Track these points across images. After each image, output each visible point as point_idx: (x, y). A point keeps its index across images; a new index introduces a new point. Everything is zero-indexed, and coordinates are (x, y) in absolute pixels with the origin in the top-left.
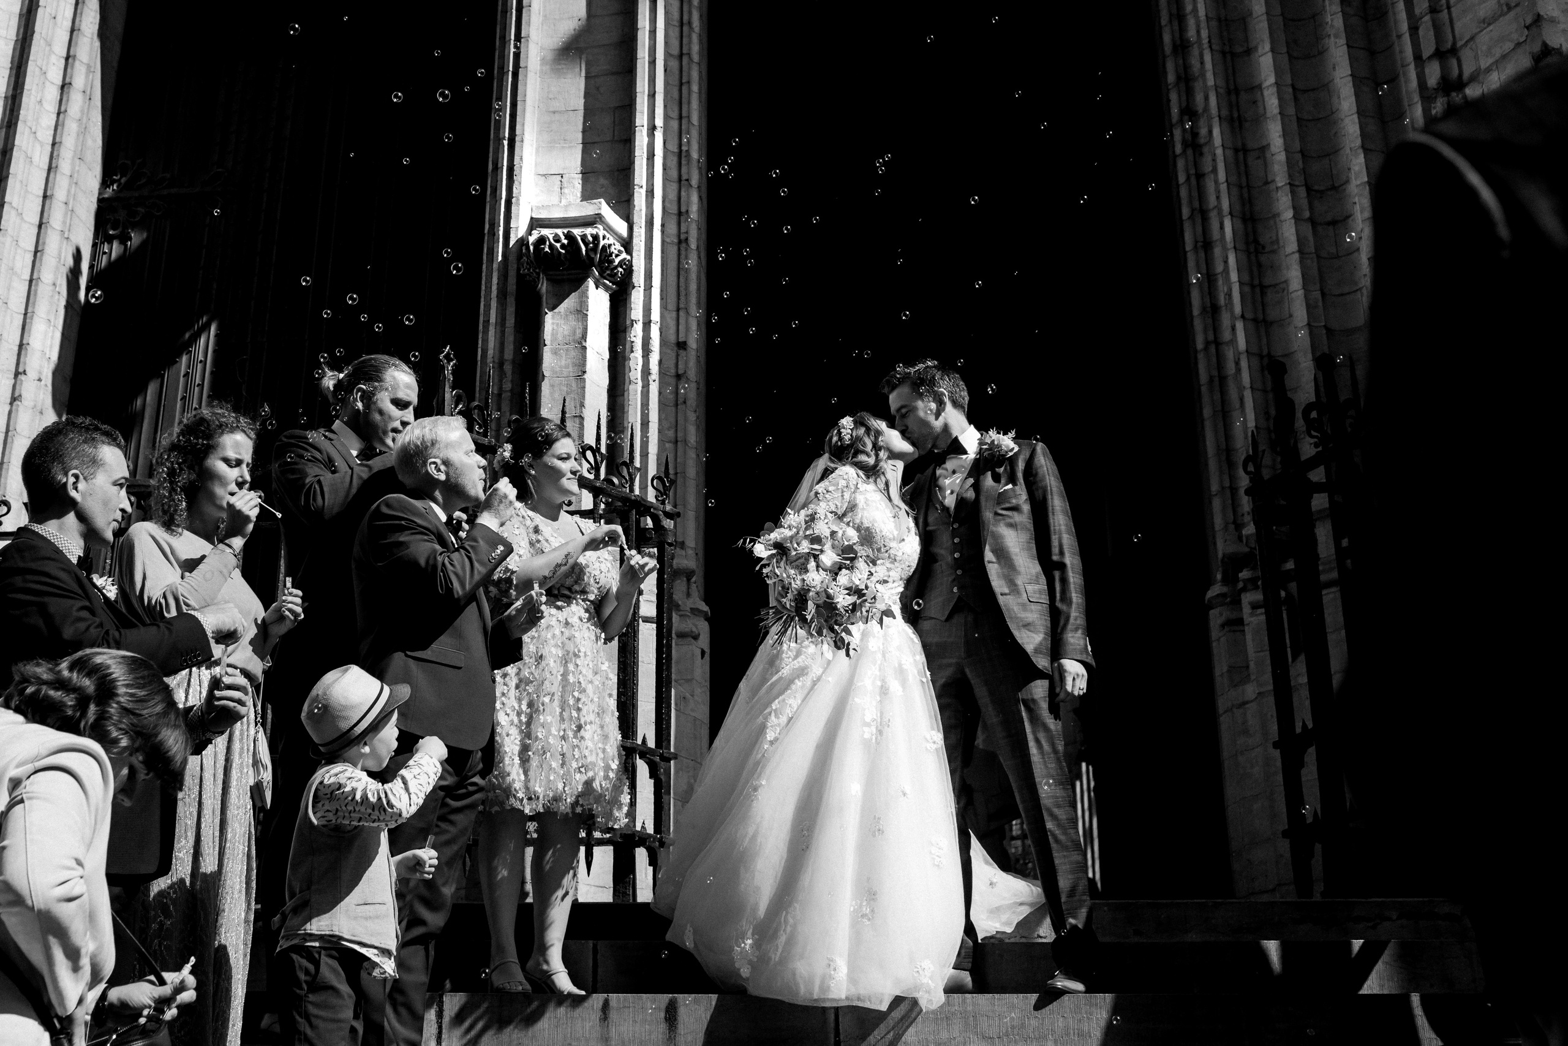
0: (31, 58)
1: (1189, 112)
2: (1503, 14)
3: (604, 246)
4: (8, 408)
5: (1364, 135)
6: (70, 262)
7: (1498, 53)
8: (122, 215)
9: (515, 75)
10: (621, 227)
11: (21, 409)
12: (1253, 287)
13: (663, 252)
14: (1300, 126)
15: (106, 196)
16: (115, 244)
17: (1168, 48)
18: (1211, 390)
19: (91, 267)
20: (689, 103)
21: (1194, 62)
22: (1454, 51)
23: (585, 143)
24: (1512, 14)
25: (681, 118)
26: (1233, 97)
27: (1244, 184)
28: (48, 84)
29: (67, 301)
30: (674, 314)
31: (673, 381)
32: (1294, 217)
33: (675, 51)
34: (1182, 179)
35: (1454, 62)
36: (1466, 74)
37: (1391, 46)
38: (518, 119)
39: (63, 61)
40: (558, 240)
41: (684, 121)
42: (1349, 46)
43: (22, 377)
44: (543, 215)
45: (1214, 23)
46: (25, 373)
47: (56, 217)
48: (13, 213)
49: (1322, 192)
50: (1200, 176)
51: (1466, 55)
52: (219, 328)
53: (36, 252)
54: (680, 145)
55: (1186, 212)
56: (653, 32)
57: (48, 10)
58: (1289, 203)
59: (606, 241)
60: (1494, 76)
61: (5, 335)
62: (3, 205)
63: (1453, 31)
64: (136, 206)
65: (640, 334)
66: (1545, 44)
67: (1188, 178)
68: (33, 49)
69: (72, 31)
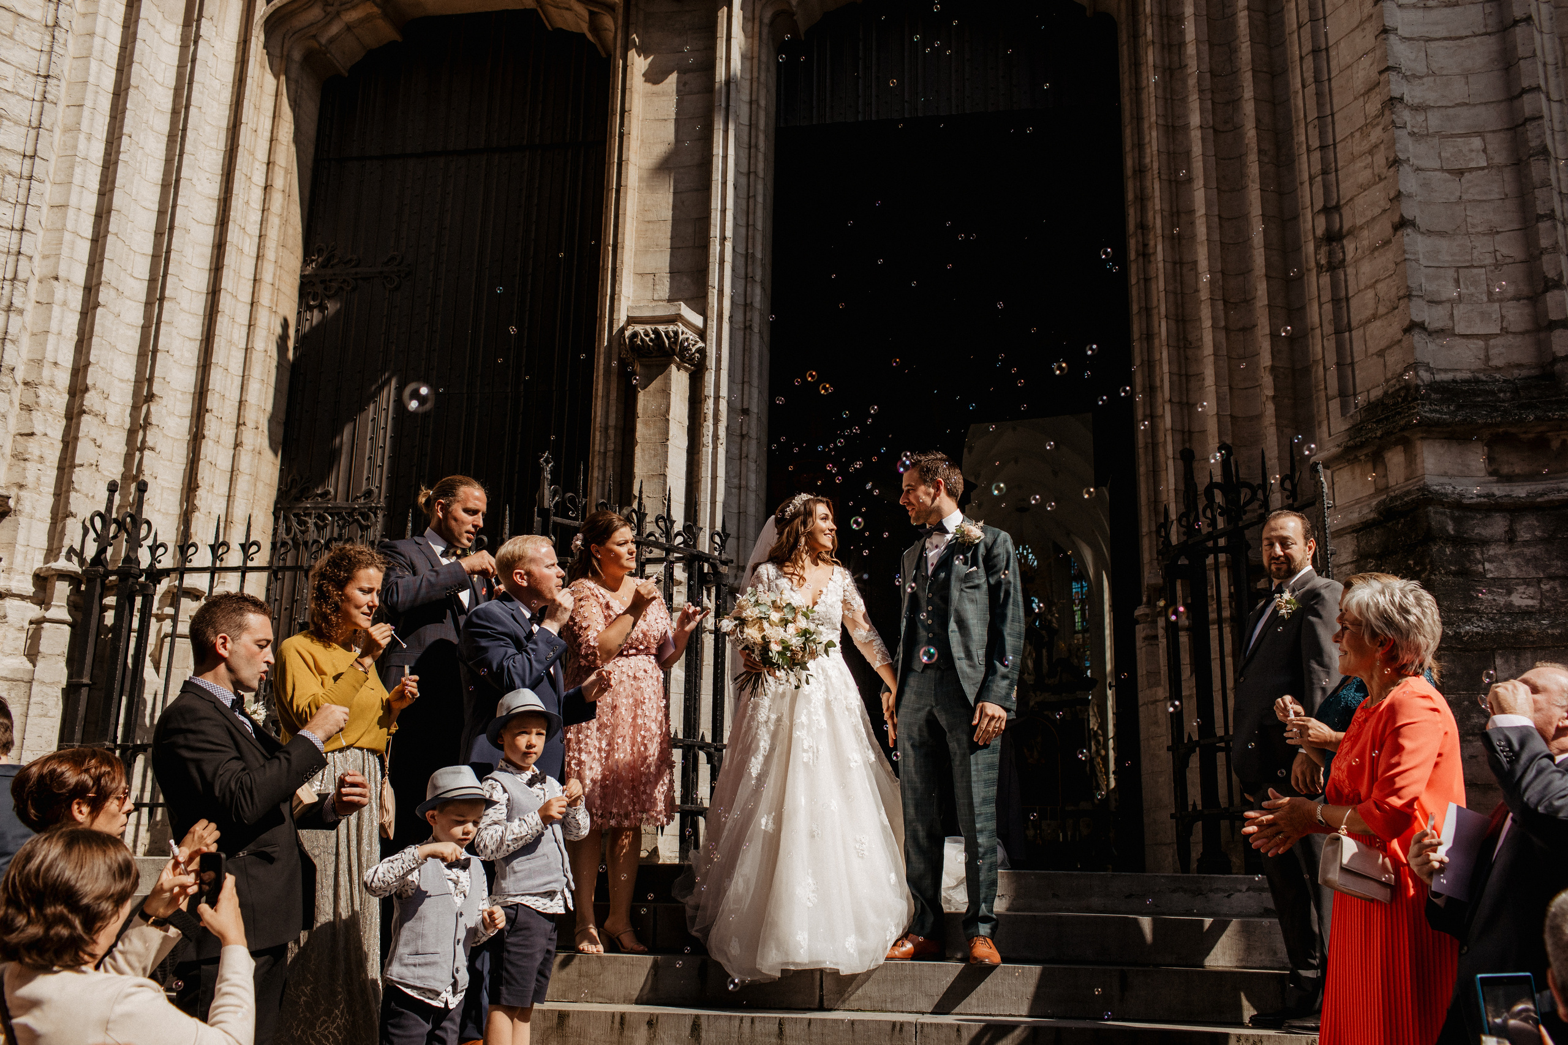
1: (1142, 227)
2: (1375, 184)
3: (683, 340)
4: (232, 452)
5: (1268, 265)
6: (279, 330)
7: (1369, 215)
8: (319, 288)
9: (618, 191)
10: (697, 320)
11: (243, 453)
12: (1180, 375)
13: (731, 338)
14: (1222, 249)
15: (307, 272)
16: (316, 312)
17: (1129, 172)
19: (297, 331)
20: (754, 213)
21: (1148, 184)
22: (1337, 208)
23: (673, 248)
24: (1382, 184)
25: (748, 225)
26: (1175, 219)
27: (1179, 292)
28: (252, 189)
29: (278, 362)
30: (740, 387)
31: (738, 439)
32: (1213, 326)
33: (744, 169)
34: (1133, 281)
35: (1337, 217)
36: (1345, 228)
37: (1295, 191)
38: (620, 229)
39: (265, 166)
40: (647, 335)
41: (751, 228)
42: (1261, 190)
43: (243, 428)
44: (636, 314)
45: (1164, 157)
46: (244, 424)
47: (265, 297)
48: (229, 297)
49: (1236, 305)
50: (1147, 280)
51: (1346, 212)
52: (398, 382)
53: (250, 326)
54: (747, 249)
55: (1135, 308)
58: (1209, 315)
59: (685, 336)
60: (1365, 233)
61: (227, 395)
62: (220, 291)
63: (1338, 191)
64: (330, 281)
65: (711, 406)
66: (1402, 216)
67: (1138, 282)
68: (239, 159)
69: (271, 141)
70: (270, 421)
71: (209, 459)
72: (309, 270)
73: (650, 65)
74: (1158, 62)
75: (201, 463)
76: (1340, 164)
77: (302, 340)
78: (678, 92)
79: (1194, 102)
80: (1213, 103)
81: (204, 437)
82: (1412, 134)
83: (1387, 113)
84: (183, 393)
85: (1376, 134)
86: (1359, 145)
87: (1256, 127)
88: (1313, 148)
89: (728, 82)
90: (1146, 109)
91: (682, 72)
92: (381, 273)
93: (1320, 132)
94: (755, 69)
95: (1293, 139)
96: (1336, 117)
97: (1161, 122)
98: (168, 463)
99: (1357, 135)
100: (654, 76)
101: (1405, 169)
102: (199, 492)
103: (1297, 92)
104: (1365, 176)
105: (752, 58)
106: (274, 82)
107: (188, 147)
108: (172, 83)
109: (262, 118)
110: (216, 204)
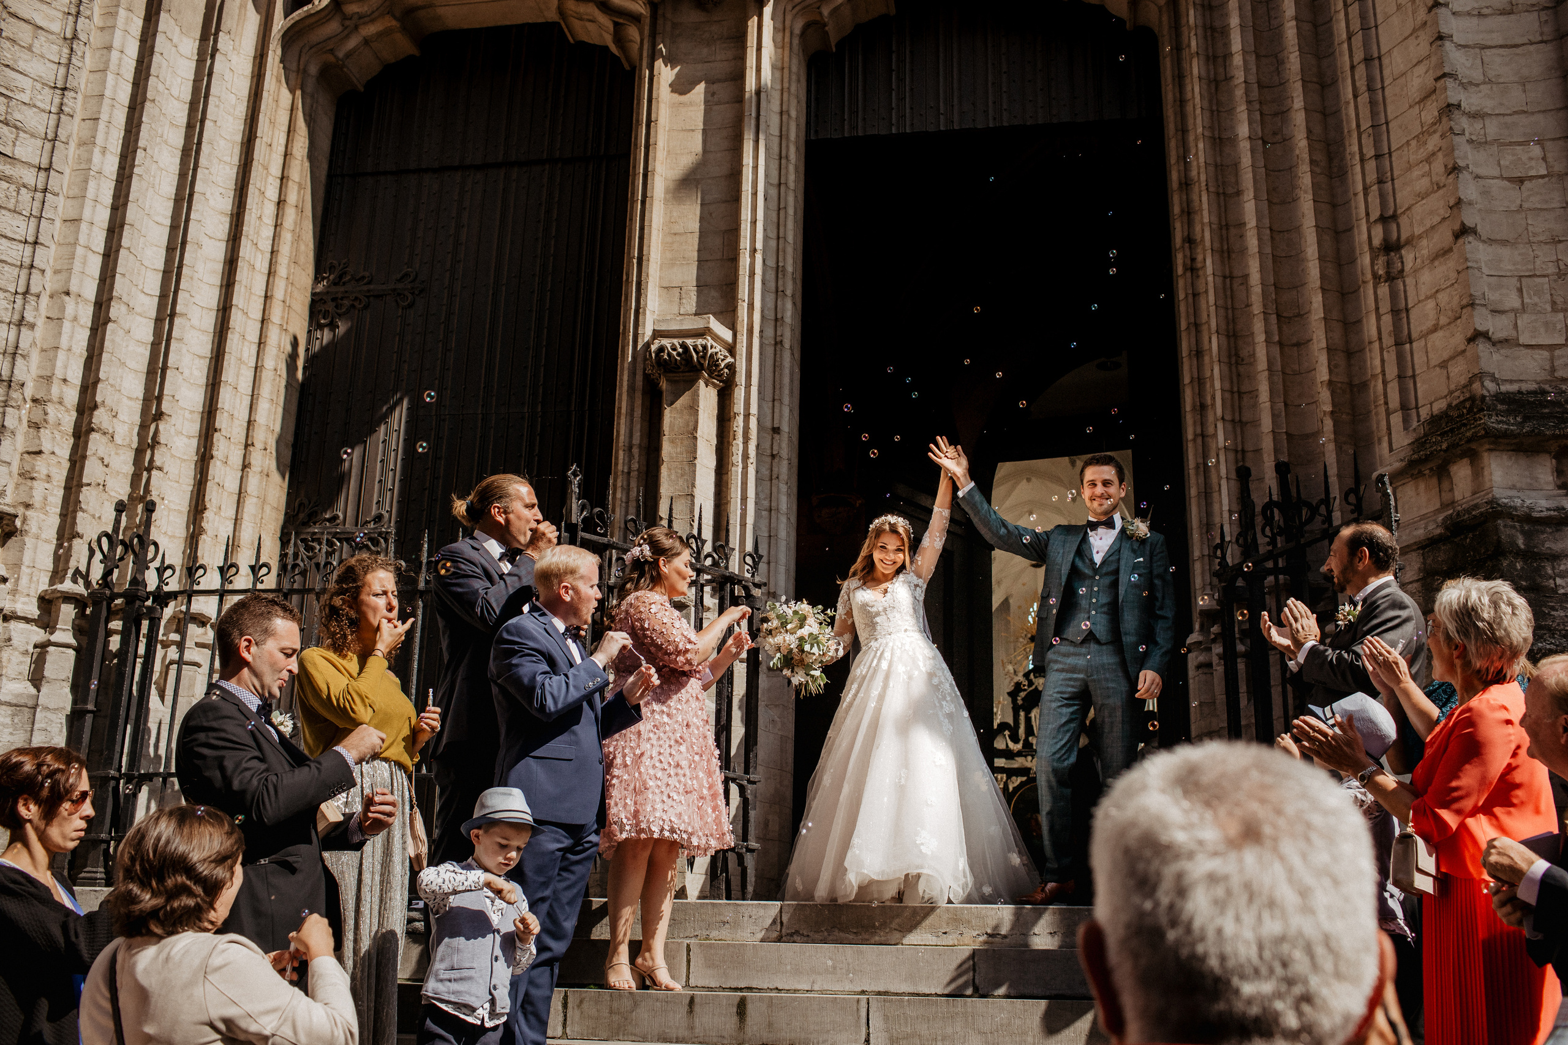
0: (251, 182)
1: (1190, 240)
2: (1433, 192)
3: (712, 355)
4: (240, 474)
5: (1323, 276)
6: (289, 348)
7: (1428, 224)
8: (330, 307)
9: (643, 202)
10: (727, 335)
11: (250, 475)
12: (1232, 392)
13: (761, 354)
14: (1274, 262)
15: (318, 290)
16: (326, 331)
17: (1175, 185)
18: (1197, 474)
19: (307, 350)
20: (785, 226)
21: (1195, 197)
22: (1394, 217)
23: (700, 261)
24: (1441, 192)
25: (778, 238)
26: (1224, 232)
27: (1230, 306)
28: (266, 202)
29: (288, 382)
30: (770, 404)
31: (769, 459)
32: (1266, 341)
33: (775, 180)
34: (1182, 296)
35: (1394, 226)
36: (1403, 237)
37: (1348, 202)
38: (646, 242)
39: (279, 180)
40: (674, 349)
41: (781, 241)
42: (1314, 201)
43: (251, 449)
44: (663, 327)
45: (1211, 169)
46: (253, 444)
47: (276, 314)
48: (240, 313)
49: (1290, 318)
50: (1195, 295)
51: (1404, 221)
52: (410, 402)
53: (260, 343)
54: (778, 262)
55: (1183, 325)
56: (755, 168)
57: (265, 139)
58: (1263, 329)
59: (714, 350)
60: (1424, 242)
61: (236, 414)
62: (231, 307)
63: (1395, 200)
64: (342, 299)
65: (741, 424)
66: (1463, 224)
67: (1186, 297)
68: (253, 174)
69: (286, 155)
70: (278, 442)
71: (216, 480)
72: (320, 288)
73: (677, 75)
74: (1204, 74)
75: (209, 484)
76: (1396, 173)
77: (312, 361)
78: (706, 102)
79: (1242, 111)
80: (1262, 114)
81: (212, 457)
82: (1470, 142)
83: (1445, 119)
84: (192, 412)
85: (1433, 142)
86: (1415, 154)
87: (1308, 138)
88: (1368, 156)
89: (758, 92)
90: (1190, 121)
91: (710, 82)
92: (395, 290)
93: (1375, 141)
94: (786, 80)
95: (1345, 150)
96: (1391, 125)
97: (1207, 133)
98: (176, 485)
99: (1414, 143)
100: (680, 87)
101: (1465, 176)
102: (208, 514)
103: (1348, 103)
104: (1423, 184)
105: (783, 69)
106: (289, 96)
107: (203, 161)
108: (188, 97)
109: (277, 132)
110: (228, 219)
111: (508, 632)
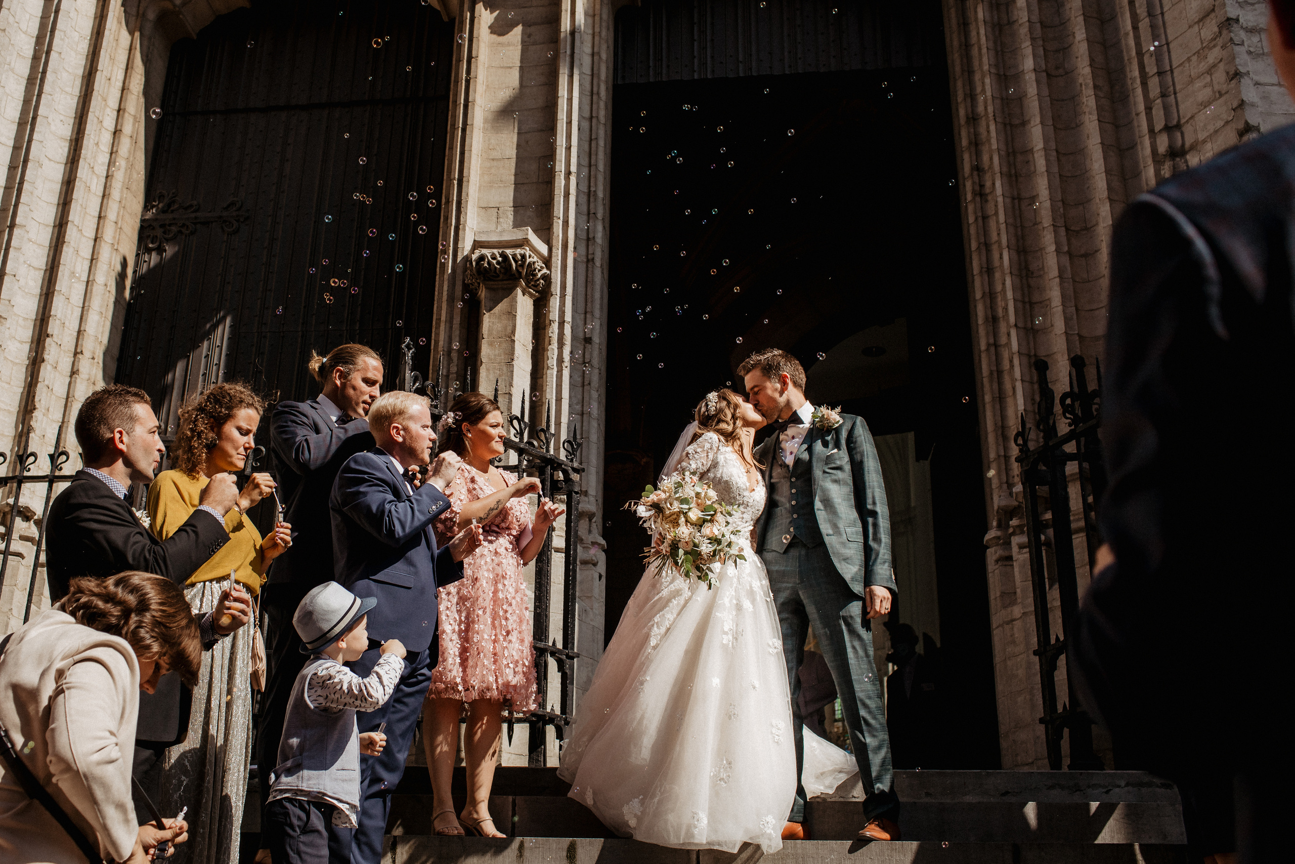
0: (91, 110)
1: (978, 169)
2: (1215, 99)
3: (529, 263)
4: (68, 380)
5: (1110, 188)
6: (119, 268)
7: (1211, 128)
8: (159, 232)
9: (464, 130)
10: (543, 249)
11: (78, 381)
12: (1024, 302)
13: (575, 268)
14: (1061, 181)
15: (147, 217)
16: (154, 254)
17: (963, 121)
18: (991, 381)
19: (135, 272)
20: (597, 154)
21: (982, 130)
22: (1178, 126)
23: (516, 184)
24: (1223, 98)
25: (590, 166)
26: (1012, 159)
27: (1019, 225)
28: (103, 130)
29: (116, 298)
30: (583, 316)
31: (581, 366)
32: (1056, 250)
33: (587, 114)
34: (971, 219)
35: (1179, 134)
36: (1188, 144)
37: (1131, 122)
38: (466, 164)
39: (115, 113)
40: (494, 258)
41: (593, 168)
42: (1099, 121)
43: (80, 356)
44: (483, 238)
45: (998, 102)
46: (82, 353)
47: (108, 233)
48: (75, 229)
49: (1077, 232)
50: (985, 218)
51: (1188, 130)
52: (233, 320)
53: (92, 260)
54: (589, 187)
55: (974, 245)
56: (570, 100)
57: (104, 73)
58: (1053, 240)
59: (531, 259)
60: (1209, 146)
61: (67, 324)
62: (67, 223)
63: (1178, 111)
64: (170, 225)
65: (556, 331)
66: (1247, 123)
67: (976, 219)
68: (93, 103)
69: (123, 90)
70: (105, 354)
71: (46, 382)
72: (149, 215)
73: (496, 19)
74: (988, 18)
75: (39, 385)
76: (1178, 87)
77: (138, 282)
78: (523, 42)
79: (1026, 48)
80: (1044, 49)
81: (43, 361)
82: (1250, 53)
83: (1225, 32)
84: (25, 319)
85: (1214, 55)
86: (1197, 67)
87: (1091, 65)
88: (1151, 74)
89: (573, 33)
90: (976, 63)
91: (526, 25)
92: (221, 217)
93: (1157, 60)
94: (597, 26)
95: (1125, 76)
96: (1171, 46)
97: (993, 71)
98: (6, 386)
99: (1194, 58)
100: (500, 29)
101: (1245, 81)
102: (36, 414)
103: (1127, 34)
104: (1205, 94)
105: (594, 16)
106: (129, 38)
107: (47, 88)
108: (35, 31)
109: (115, 69)
110: (67, 144)
111: (356, 462)
